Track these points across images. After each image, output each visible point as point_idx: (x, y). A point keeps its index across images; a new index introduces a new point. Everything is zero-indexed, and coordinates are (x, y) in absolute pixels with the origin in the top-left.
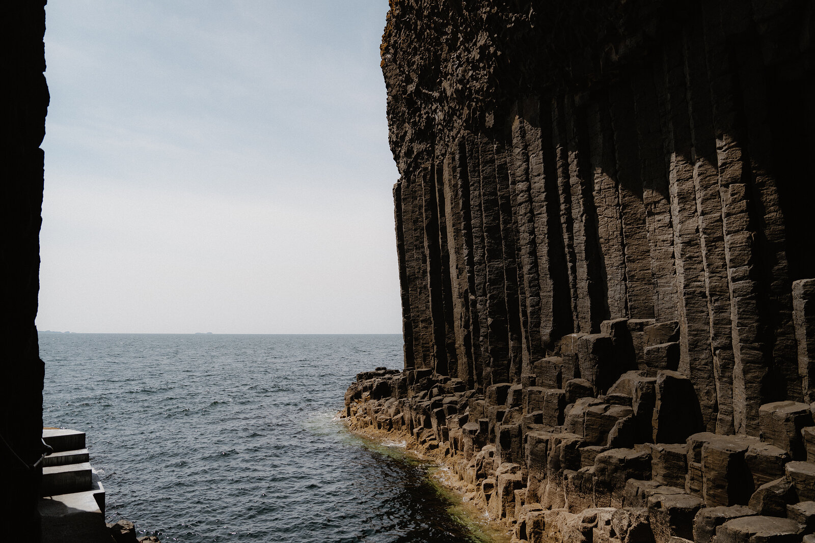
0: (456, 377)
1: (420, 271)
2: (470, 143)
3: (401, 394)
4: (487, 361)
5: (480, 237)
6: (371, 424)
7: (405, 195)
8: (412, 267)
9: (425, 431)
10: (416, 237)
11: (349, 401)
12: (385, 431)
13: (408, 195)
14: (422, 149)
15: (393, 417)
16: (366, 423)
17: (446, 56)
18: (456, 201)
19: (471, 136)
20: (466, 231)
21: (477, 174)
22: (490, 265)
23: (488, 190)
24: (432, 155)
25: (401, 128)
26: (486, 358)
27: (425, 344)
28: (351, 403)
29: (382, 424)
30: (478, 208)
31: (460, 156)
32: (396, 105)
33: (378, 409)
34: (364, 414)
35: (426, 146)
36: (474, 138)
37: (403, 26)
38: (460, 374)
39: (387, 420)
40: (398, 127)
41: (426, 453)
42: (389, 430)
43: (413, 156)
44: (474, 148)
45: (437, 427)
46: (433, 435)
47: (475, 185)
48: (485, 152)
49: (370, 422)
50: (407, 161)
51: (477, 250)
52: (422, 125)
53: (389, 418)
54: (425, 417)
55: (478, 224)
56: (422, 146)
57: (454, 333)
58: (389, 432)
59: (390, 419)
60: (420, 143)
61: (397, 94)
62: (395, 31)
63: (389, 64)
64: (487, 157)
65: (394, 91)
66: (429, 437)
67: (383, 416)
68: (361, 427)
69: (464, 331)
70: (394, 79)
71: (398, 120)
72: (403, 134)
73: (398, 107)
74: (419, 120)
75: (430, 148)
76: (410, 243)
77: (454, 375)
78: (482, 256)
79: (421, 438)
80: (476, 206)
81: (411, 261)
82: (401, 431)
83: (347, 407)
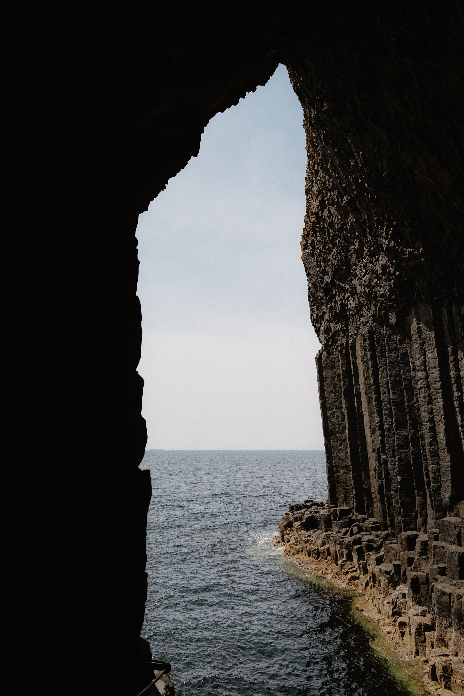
0: (373, 517)
1: (339, 427)
2: (377, 334)
3: (327, 527)
4: (398, 511)
5: (388, 409)
6: (302, 552)
7: (326, 364)
8: (333, 423)
9: (347, 564)
10: (336, 398)
11: (283, 529)
12: (314, 559)
13: (328, 364)
14: (338, 329)
15: (321, 547)
16: (298, 551)
17: (355, 262)
18: (368, 374)
19: (378, 328)
20: (377, 403)
21: (384, 359)
22: (398, 433)
23: (394, 372)
24: (347, 334)
25: (320, 309)
26: (397, 509)
27: (346, 486)
28: (285, 531)
29: (312, 553)
30: (386, 386)
31: (370, 342)
32: (315, 291)
33: (308, 540)
34: (296, 542)
35: (342, 326)
36: (381, 330)
37: (318, 230)
38: (375, 515)
39: (315, 550)
40: (317, 308)
41: (349, 583)
42: (317, 558)
43: (331, 334)
44: (380, 338)
45: (358, 561)
46: (354, 567)
47: (383, 367)
48: (390, 341)
49: (301, 550)
50: (326, 337)
51: (386, 420)
52: (337, 309)
53: (317, 548)
54: (347, 551)
55: (387, 399)
56: (339, 326)
57: (370, 480)
58: (317, 560)
59: (318, 549)
60: (336, 324)
61: (316, 282)
62: (312, 233)
63: (308, 257)
64: (391, 345)
65: (313, 279)
66: (351, 569)
67: (312, 546)
68: (294, 554)
69: (378, 481)
70: (313, 269)
71: (318, 303)
72: (322, 313)
73: (317, 293)
74: (335, 306)
75: (345, 328)
76: (331, 403)
77: (371, 515)
78: (390, 425)
79: (345, 570)
80: (384, 384)
81: (332, 418)
82: (327, 560)
83: (282, 534)
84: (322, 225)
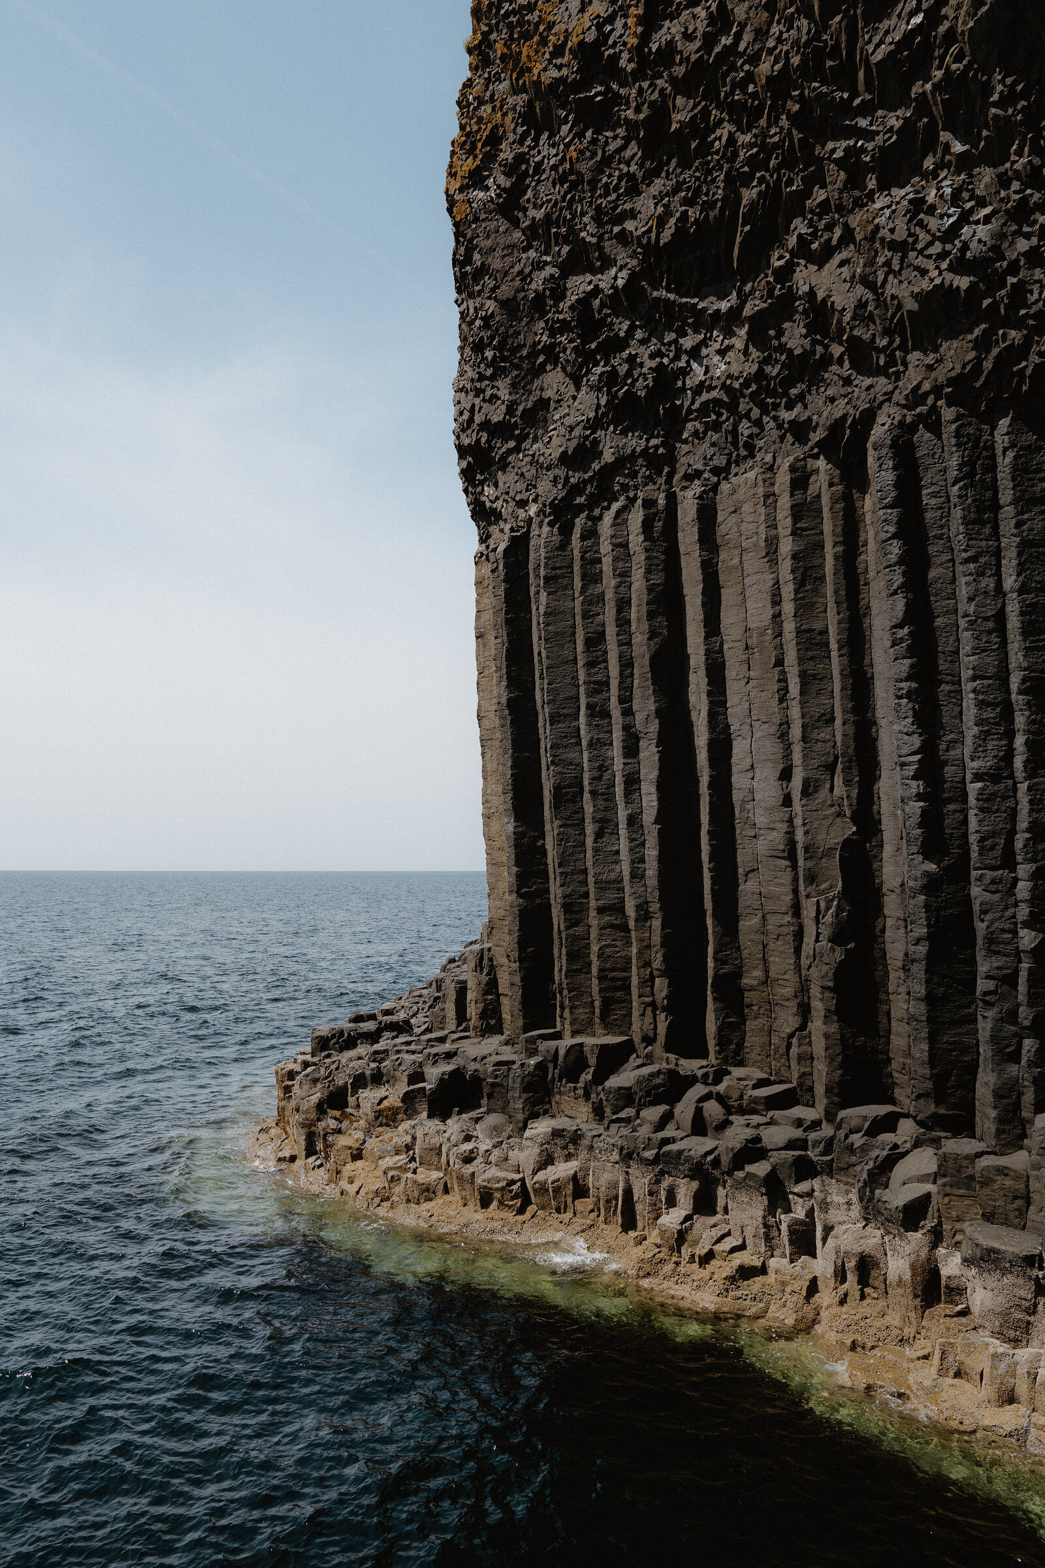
0: (741, 1064)
1: (601, 776)
3: (534, 1104)
4: (1008, 1046)
5: (995, 705)
6: (446, 1190)
7: (554, 568)
8: (571, 764)
9: (697, 1226)
10: (595, 683)
11: (313, 1116)
12: (510, 1215)
13: (560, 568)
14: (634, 450)
15: (535, 1173)
16: (428, 1190)
17: (840, 198)
18: (802, 598)
20: (914, 685)
21: (987, 530)
22: (1036, 784)
24: (666, 469)
25: (524, 388)
26: (1005, 1038)
27: (612, 970)
28: (319, 1120)
29: (497, 1195)
30: (991, 625)
31: (898, 476)
32: (511, 326)
33: (472, 1151)
34: (410, 1161)
35: (648, 441)
37: (567, 116)
38: (753, 1056)
39: (513, 1182)
40: (514, 386)
41: (727, 1290)
42: (521, 1211)
43: (596, 466)
45: (764, 1217)
47: (983, 560)
48: (1026, 471)
49: (441, 1187)
50: (567, 479)
51: (985, 740)
52: (640, 383)
53: (517, 1177)
54: (695, 1185)
55: (991, 671)
56: (634, 442)
58: (521, 1218)
59: (523, 1180)
60: (624, 433)
61: (515, 297)
62: (520, 130)
63: (483, 216)
65: (503, 287)
66: (718, 1241)
67: (494, 1172)
68: (408, 1201)
69: (832, 950)
70: (504, 256)
71: (517, 367)
72: (530, 404)
73: (517, 333)
74: (629, 373)
75: (661, 450)
76: (565, 699)
77: (734, 1058)
78: (1002, 759)
79: (695, 1243)
80: (986, 619)
81: (566, 747)
82: (569, 1215)
83: (306, 1130)
84: (597, 94)
